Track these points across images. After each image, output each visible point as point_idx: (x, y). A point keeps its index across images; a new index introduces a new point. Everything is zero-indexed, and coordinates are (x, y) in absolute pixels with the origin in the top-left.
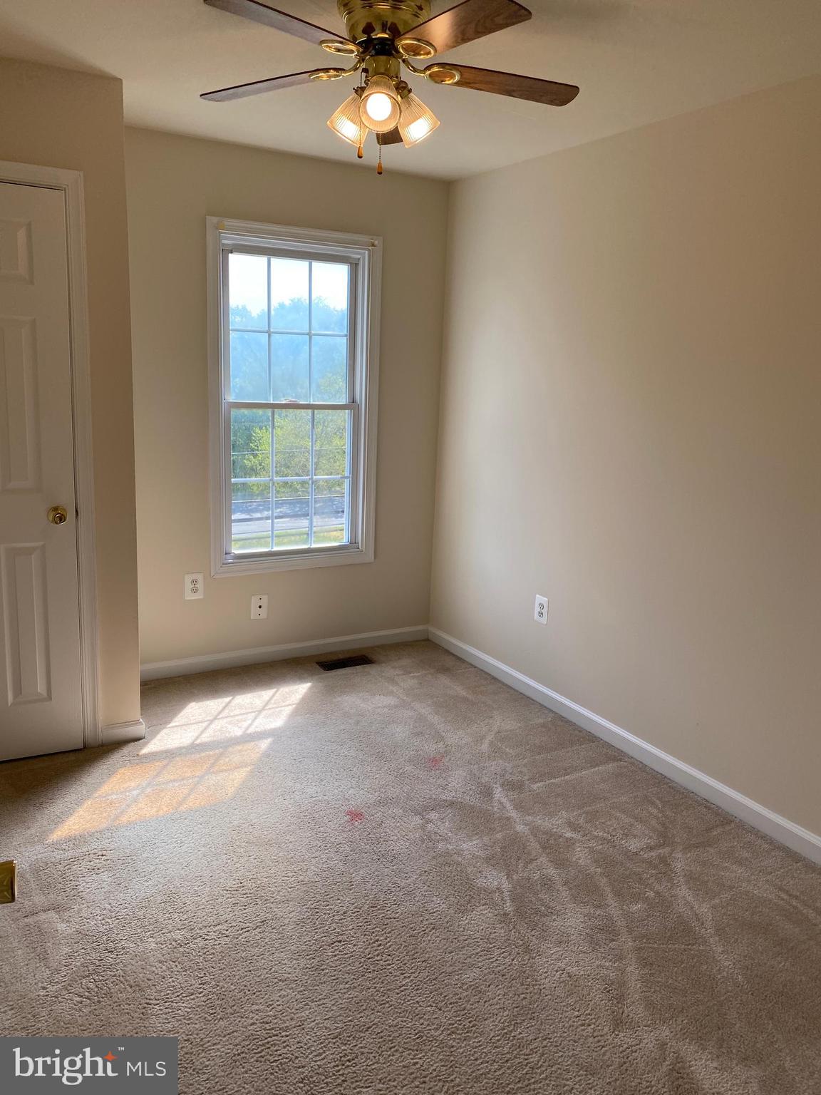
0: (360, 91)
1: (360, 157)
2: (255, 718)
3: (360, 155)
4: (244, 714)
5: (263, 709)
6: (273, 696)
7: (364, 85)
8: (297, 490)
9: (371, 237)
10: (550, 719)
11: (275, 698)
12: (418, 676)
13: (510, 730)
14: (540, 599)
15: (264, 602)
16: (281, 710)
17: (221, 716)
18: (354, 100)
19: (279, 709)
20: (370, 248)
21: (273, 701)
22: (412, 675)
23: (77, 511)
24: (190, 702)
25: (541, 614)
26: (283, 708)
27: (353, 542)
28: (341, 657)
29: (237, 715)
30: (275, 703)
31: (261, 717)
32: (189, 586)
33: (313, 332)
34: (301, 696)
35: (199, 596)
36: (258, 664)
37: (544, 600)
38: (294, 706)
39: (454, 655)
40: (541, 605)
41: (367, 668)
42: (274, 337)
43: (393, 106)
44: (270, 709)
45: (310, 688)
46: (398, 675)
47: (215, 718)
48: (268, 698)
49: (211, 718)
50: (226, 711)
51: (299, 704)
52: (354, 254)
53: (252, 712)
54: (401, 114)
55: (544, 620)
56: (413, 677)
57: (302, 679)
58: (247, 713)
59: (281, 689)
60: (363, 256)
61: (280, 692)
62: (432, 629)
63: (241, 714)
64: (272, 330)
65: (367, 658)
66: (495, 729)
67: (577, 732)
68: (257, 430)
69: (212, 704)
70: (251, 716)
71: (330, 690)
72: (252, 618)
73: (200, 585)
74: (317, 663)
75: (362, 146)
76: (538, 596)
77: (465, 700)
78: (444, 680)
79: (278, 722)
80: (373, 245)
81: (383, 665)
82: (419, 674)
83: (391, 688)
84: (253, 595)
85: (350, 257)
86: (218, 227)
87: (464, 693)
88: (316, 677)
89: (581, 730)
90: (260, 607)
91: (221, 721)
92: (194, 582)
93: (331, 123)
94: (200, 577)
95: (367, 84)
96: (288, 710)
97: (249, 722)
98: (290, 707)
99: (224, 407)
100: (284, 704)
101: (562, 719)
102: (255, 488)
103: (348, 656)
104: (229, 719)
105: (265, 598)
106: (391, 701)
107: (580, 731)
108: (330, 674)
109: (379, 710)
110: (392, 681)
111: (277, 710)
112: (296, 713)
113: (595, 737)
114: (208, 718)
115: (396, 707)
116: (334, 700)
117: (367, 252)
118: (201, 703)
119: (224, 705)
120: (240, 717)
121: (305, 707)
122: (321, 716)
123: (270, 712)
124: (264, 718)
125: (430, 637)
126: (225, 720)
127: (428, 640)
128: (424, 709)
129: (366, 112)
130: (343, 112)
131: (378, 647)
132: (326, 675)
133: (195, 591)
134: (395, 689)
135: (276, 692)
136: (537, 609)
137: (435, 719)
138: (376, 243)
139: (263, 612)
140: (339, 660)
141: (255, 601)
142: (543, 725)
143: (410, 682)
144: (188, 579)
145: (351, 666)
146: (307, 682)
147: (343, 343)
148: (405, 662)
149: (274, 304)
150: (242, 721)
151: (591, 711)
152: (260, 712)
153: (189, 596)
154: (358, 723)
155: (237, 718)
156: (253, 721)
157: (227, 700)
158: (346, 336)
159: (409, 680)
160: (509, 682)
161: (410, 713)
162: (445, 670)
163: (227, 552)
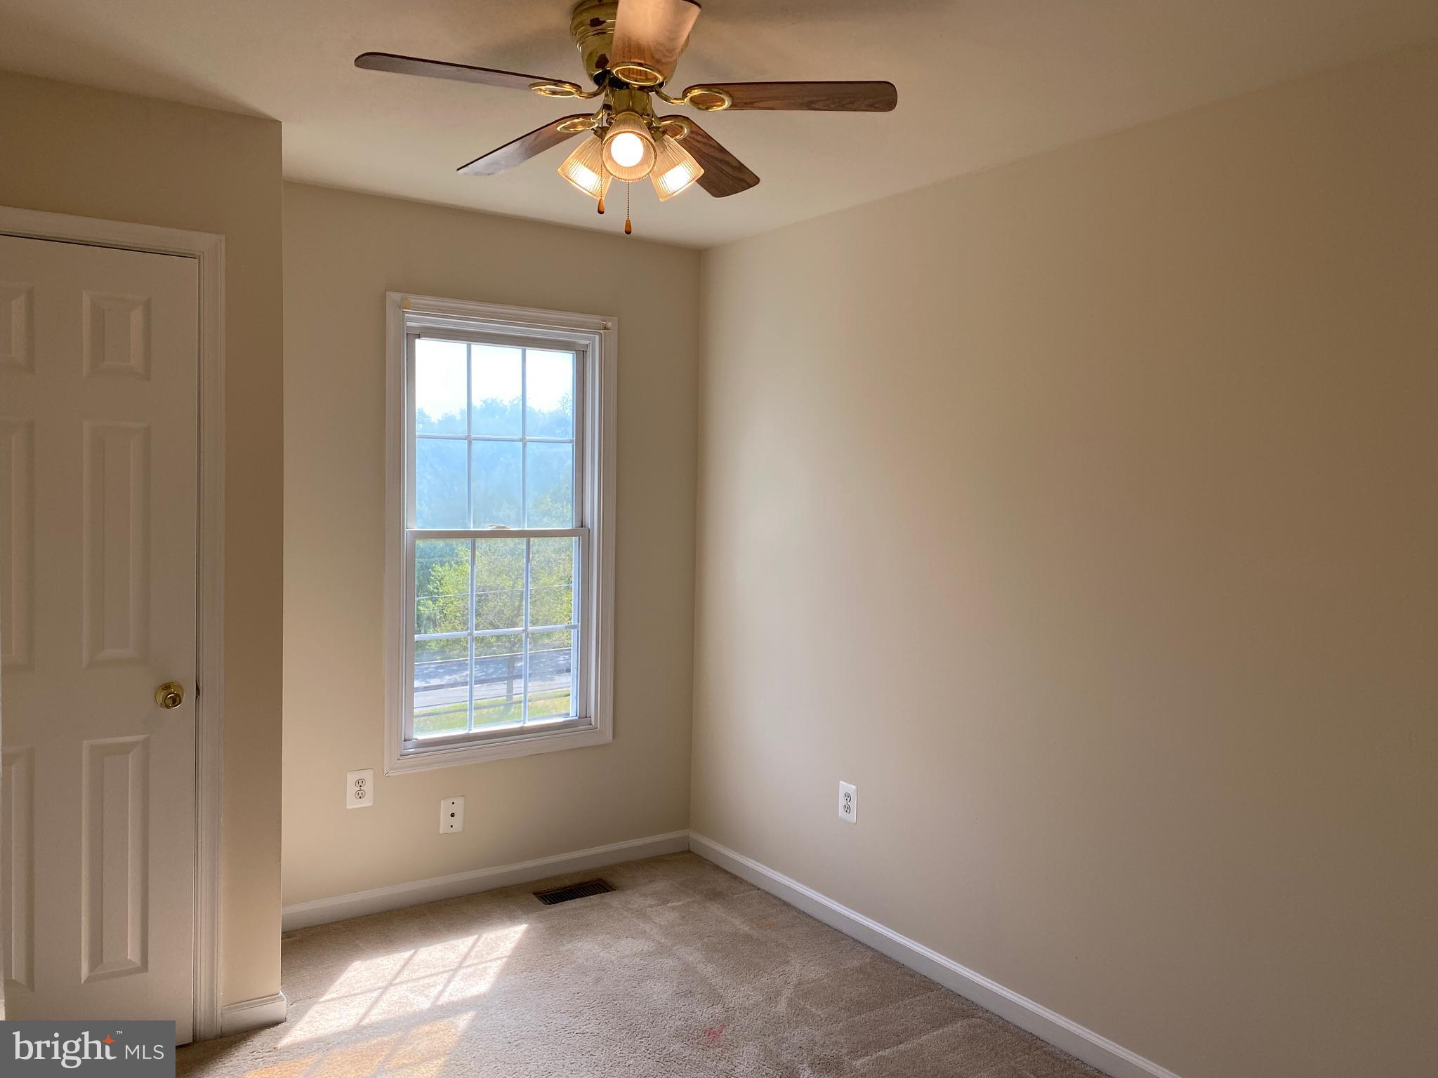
0: (601, 133)
1: (601, 212)
2: (449, 981)
3: (601, 210)
4: (432, 975)
5: (460, 967)
6: (473, 946)
7: (605, 124)
8: (490, 645)
9: (602, 317)
10: (868, 960)
11: (476, 949)
12: (679, 906)
13: (815, 981)
14: (846, 787)
15: (459, 807)
16: (486, 968)
17: (398, 980)
18: (593, 142)
19: (484, 965)
20: (602, 331)
21: (473, 954)
22: (670, 905)
23: (198, 689)
24: (353, 961)
25: (848, 809)
26: (488, 965)
27: (584, 716)
28: (568, 883)
29: (423, 978)
30: (476, 957)
31: (456, 979)
32: (352, 789)
33: (527, 438)
34: (513, 945)
35: (366, 803)
36: (453, 898)
37: (851, 788)
38: (504, 960)
39: (726, 872)
40: (848, 796)
41: (607, 897)
42: (477, 446)
43: (646, 147)
44: (468, 966)
45: (527, 932)
46: (651, 906)
47: (391, 984)
48: (466, 950)
49: (384, 984)
50: (406, 972)
51: (509, 957)
52: (581, 339)
53: (445, 972)
54: (655, 158)
55: (852, 817)
56: (673, 908)
57: (512, 918)
58: (437, 974)
59: (485, 936)
60: (592, 341)
61: (482, 939)
62: (694, 836)
63: (427, 976)
64: (472, 436)
65: (604, 882)
66: (794, 978)
67: (908, 978)
68: (438, 568)
69: (385, 962)
70: (442, 979)
71: (556, 933)
72: (441, 832)
73: (368, 787)
74: (535, 894)
75: (603, 199)
76: (841, 782)
77: (748, 937)
78: (716, 910)
79: (482, 986)
80: (605, 328)
81: (628, 892)
82: (681, 903)
83: (642, 925)
84: (444, 799)
85: (575, 343)
86: (401, 306)
87: (745, 928)
88: (535, 915)
89: (912, 973)
90: (453, 815)
91: (399, 987)
92: (360, 783)
93: (563, 170)
94: (368, 776)
95: (610, 124)
96: (495, 968)
97: (440, 988)
98: (499, 962)
99: (407, 539)
100: (490, 958)
101: (884, 958)
102: (433, 644)
103: (577, 880)
104: (411, 985)
105: (459, 802)
106: (641, 945)
107: (912, 976)
108: (553, 910)
109: (626, 960)
110: (642, 915)
111: (480, 967)
112: (506, 971)
113: (933, 983)
114: (380, 984)
115: (651, 954)
116: (562, 949)
117: (597, 337)
118: (369, 962)
119: (402, 962)
120: (426, 981)
121: (519, 961)
122: (543, 974)
123: (470, 970)
124: (461, 980)
125: (692, 849)
126: (405, 986)
127: (689, 851)
128: (692, 955)
129: (610, 157)
130: (579, 158)
131: (619, 865)
132: (549, 910)
133: (360, 796)
134: (647, 927)
135: (477, 940)
136: (842, 802)
137: (708, 970)
138: (609, 325)
139: (458, 822)
140: (565, 888)
141: (445, 808)
142: (861, 970)
143: (667, 916)
144: (352, 778)
145: (582, 896)
146: (521, 924)
147: (568, 450)
148: (659, 886)
149: (476, 402)
150: (429, 986)
151: (933, 949)
152: (456, 970)
153: (352, 803)
154: (598, 980)
155: (421, 982)
156: (446, 986)
157: (407, 954)
158: (571, 441)
159: (667, 913)
160: (808, 910)
161: (669, 962)
162: (715, 895)
163: (407, 737)
